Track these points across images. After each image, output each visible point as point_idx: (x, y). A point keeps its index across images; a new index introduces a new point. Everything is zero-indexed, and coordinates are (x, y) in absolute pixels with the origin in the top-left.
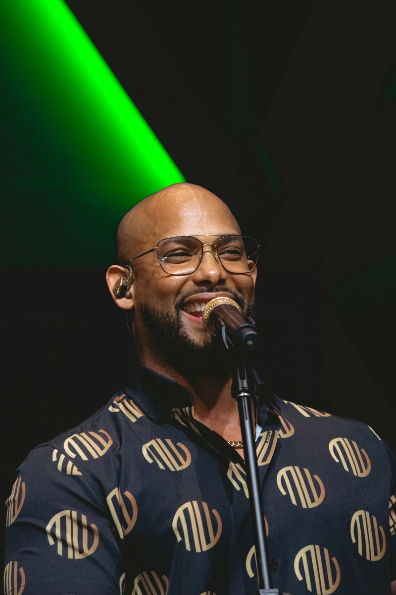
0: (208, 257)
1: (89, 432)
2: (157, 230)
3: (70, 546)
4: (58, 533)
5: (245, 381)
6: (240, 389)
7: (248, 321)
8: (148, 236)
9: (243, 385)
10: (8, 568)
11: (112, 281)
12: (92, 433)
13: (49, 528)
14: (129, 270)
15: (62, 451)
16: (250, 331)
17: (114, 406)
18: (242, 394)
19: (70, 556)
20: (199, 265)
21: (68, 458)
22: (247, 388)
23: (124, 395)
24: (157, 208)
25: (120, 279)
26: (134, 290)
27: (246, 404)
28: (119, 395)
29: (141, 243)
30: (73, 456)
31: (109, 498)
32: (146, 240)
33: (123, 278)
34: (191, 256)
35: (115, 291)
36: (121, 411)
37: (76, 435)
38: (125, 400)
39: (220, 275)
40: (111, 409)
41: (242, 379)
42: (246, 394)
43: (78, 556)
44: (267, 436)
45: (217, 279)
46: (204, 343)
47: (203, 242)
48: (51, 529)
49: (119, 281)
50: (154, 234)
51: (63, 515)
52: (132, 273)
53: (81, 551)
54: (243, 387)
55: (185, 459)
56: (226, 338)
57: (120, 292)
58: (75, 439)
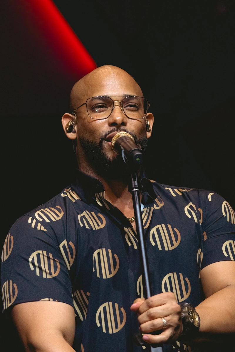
0: (117, 109)
1: (50, 208)
2: (89, 92)
3: (44, 271)
4: (36, 263)
5: (136, 182)
6: (133, 187)
7: (137, 147)
8: (84, 96)
9: (135, 184)
10: (6, 285)
11: (65, 123)
12: (52, 208)
13: (30, 260)
14: (75, 116)
15: (34, 218)
16: (139, 152)
17: (64, 193)
18: (134, 190)
19: (44, 276)
20: (111, 113)
21: (38, 221)
22: (137, 186)
23: (70, 188)
24: (90, 80)
25: (70, 122)
26: (77, 128)
27: (137, 195)
28: (68, 188)
29: (80, 100)
30: (41, 220)
31: (61, 246)
32: (83, 98)
33: (72, 121)
34: (107, 108)
35: (66, 128)
36: (68, 196)
37: (42, 210)
38: (71, 191)
39: (123, 120)
40: (62, 195)
41: (135, 181)
42: (137, 190)
43: (49, 277)
44: (147, 210)
45: (121, 122)
46: (113, 158)
47: (113, 100)
48: (32, 261)
49: (69, 123)
50: (87, 95)
51: (38, 253)
52: (77, 118)
53: (51, 274)
54: (135, 186)
55: (102, 223)
56: (124, 157)
57: (69, 129)
58: (42, 212)
